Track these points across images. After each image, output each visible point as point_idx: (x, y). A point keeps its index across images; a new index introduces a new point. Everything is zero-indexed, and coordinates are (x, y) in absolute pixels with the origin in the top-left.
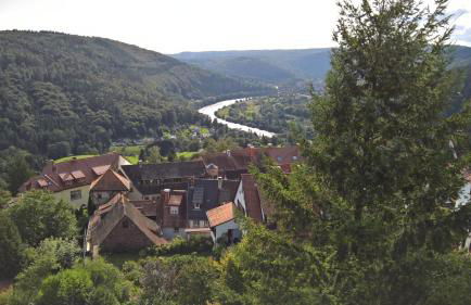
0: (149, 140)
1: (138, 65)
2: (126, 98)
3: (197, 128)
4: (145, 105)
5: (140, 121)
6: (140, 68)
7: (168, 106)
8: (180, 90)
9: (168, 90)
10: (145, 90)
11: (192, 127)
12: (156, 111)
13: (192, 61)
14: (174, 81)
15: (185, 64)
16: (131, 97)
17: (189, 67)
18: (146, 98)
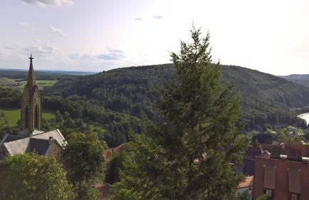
0: (256, 132)
1: (256, 83)
2: (245, 104)
3: (294, 128)
4: (256, 108)
5: (252, 119)
6: (257, 85)
7: (273, 110)
8: (285, 100)
9: (276, 100)
10: (258, 99)
11: (290, 127)
12: (264, 113)
13: (297, 81)
14: (281, 93)
15: (291, 82)
16: (248, 103)
17: (294, 84)
18: (258, 104)
